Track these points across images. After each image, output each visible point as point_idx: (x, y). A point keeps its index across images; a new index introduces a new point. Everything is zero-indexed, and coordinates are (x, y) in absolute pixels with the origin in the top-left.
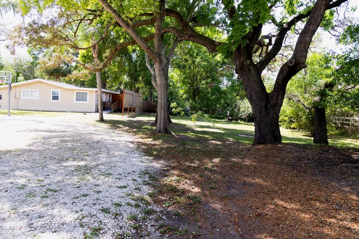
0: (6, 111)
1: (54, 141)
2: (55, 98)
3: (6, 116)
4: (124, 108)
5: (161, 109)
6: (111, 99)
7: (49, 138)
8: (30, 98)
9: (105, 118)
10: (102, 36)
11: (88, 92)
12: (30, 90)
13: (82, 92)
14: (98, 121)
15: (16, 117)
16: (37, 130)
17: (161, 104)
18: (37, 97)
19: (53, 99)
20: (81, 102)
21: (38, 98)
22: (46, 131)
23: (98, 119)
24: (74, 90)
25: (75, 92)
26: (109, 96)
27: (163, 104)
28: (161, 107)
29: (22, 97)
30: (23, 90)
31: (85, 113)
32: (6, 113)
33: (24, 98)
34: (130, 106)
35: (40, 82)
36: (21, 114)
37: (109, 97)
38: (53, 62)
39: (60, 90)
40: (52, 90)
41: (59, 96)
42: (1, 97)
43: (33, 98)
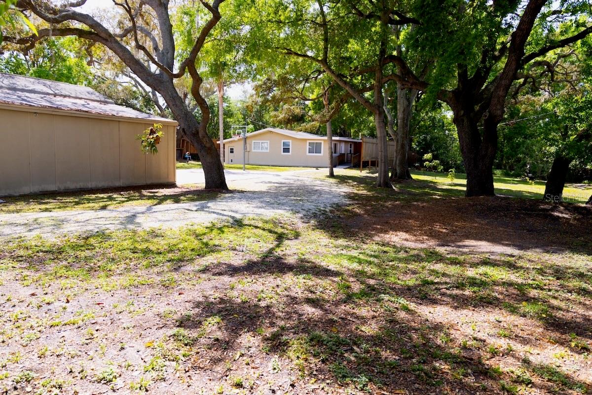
0: (242, 166)
1: (284, 189)
2: (286, 150)
3: (242, 171)
4: (363, 162)
5: (381, 162)
6: (352, 149)
7: (280, 187)
8: (260, 151)
9: (335, 174)
10: (330, 84)
11: (322, 142)
12: (261, 142)
13: (315, 142)
14: (328, 177)
15: (251, 171)
16: (270, 182)
17: (381, 158)
18: (267, 148)
19: (284, 152)
20: (315, 154)
21: (268, 151)
22: (277, 183)
23: (328, 174)
24: (306, 140)
25: (308, 142)
26: (351, 145)
27: (383, 156)
28: (381, 160)
29: (253, 151)
30: (253, 141)
31: (317, 168)
32: (240, 168)
33: (255, 151)
34: (372, 158)
35: (271, 132)
36: (253, 169)
37: (351, 148)
38: (284, 115)
39: (290, 141)
40: (283, 141)
41: (290, 147)
42: (232, 151)
43: (263, 151)
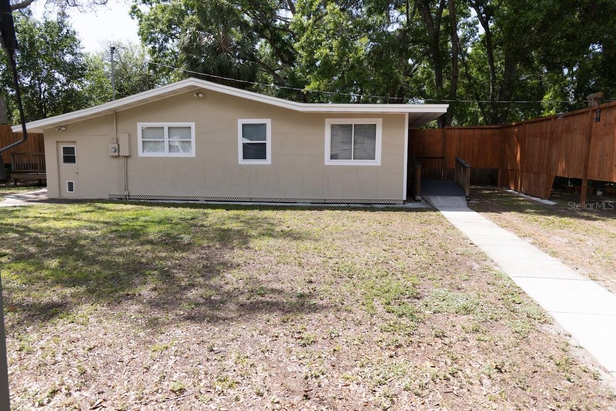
2: (255, 151)
8: (166, 154)
11: (379, 123)
12: (166, 125)
13: (354, 121)
19: (245, 157)
20: (353, 162)
21: (192, 154)
24: (323, 118)
25: (329, 123)
29: (141, 154)
30: (140, 125)
33: (147, 154)
35: (199, 92)
39: (268, 122)
40: (241, 122)
41: (269, 142)
42: (69, 156)
43: (174, 155)
